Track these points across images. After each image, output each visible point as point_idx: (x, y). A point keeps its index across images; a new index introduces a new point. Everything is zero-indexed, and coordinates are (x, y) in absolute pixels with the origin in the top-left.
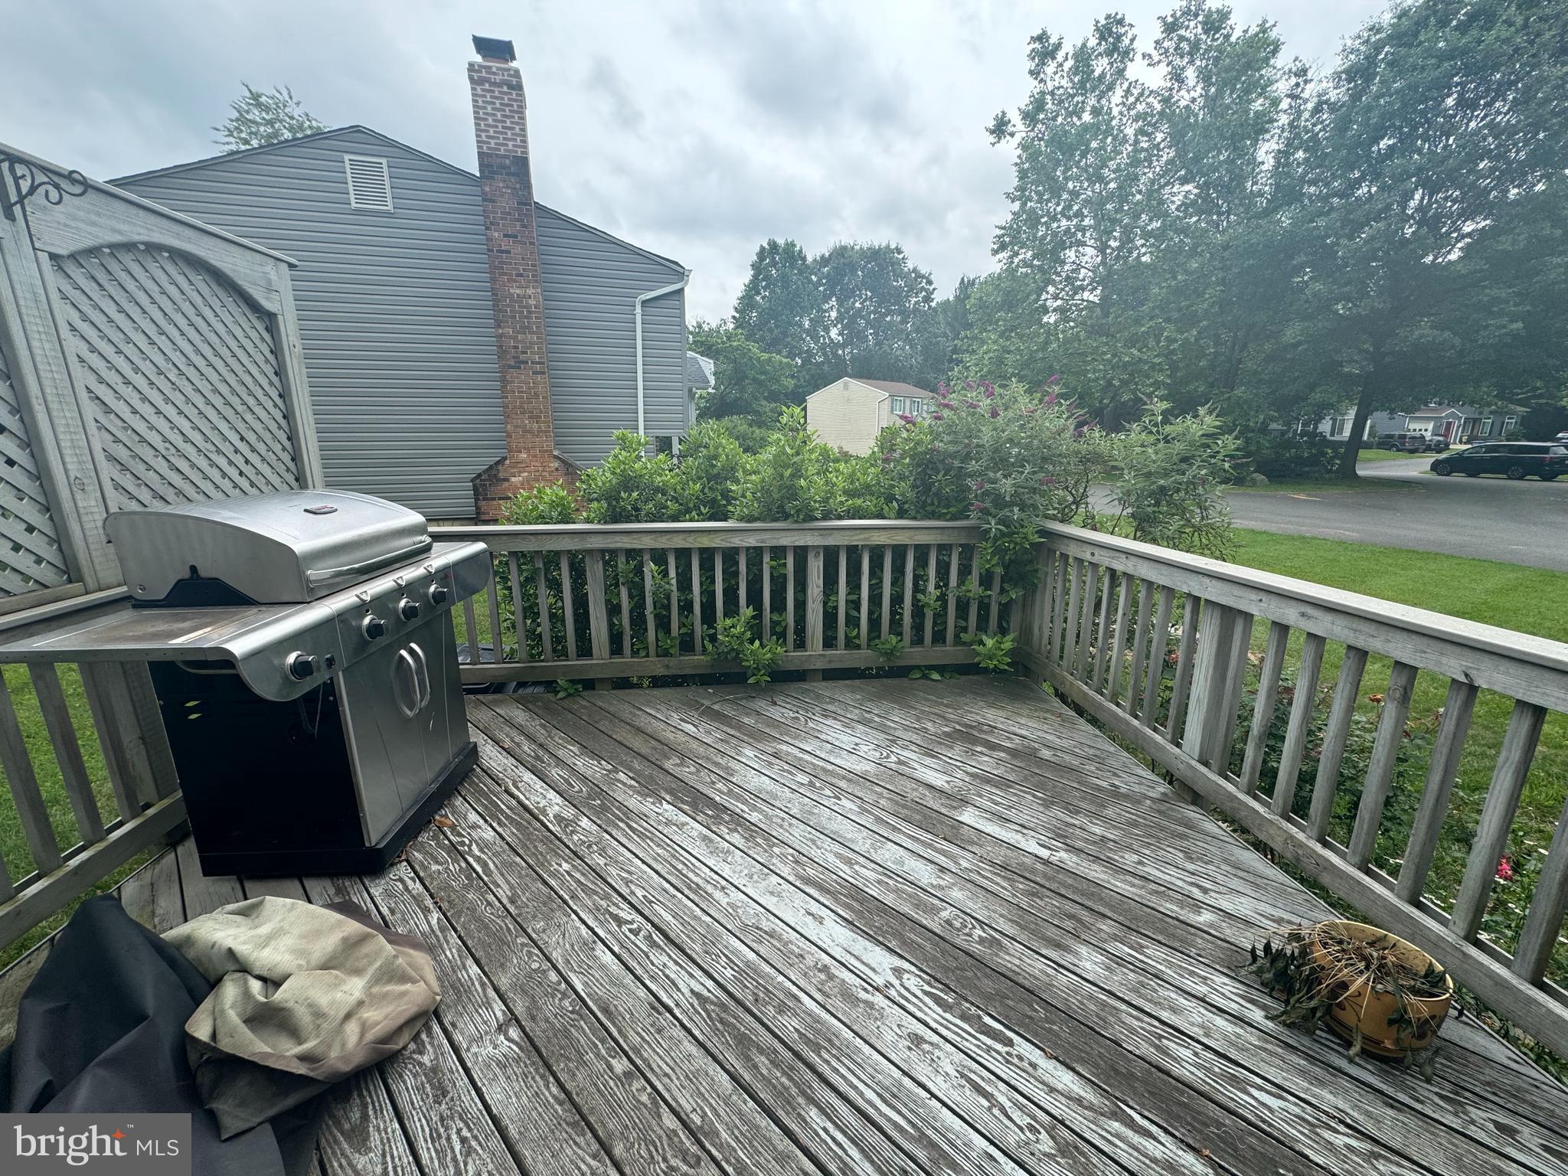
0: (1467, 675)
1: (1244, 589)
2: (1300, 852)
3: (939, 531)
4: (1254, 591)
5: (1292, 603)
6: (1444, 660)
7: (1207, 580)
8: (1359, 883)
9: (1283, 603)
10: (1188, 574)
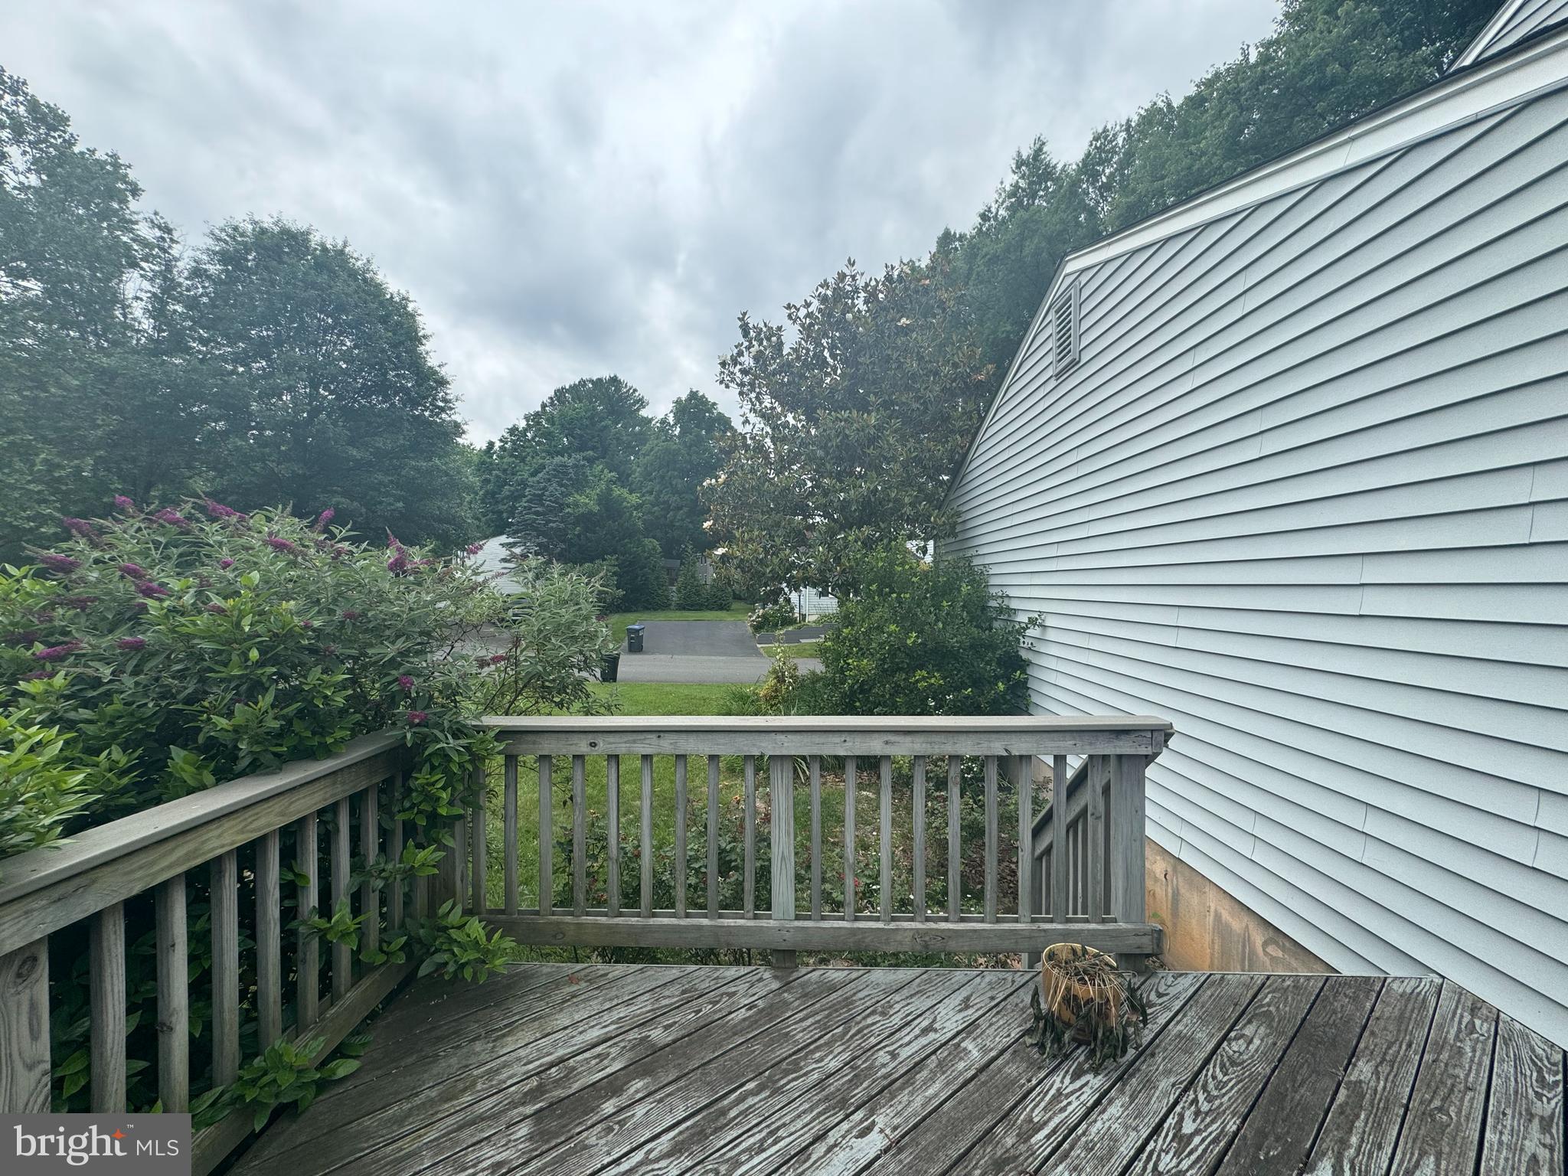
0: (1006, 750)
1: (825, 736)
2: (927, 939)
3: (328, 781)
4: (837, 735)
5: (876, 735)
6: (992, 745)
7: (782, 737)
8: (975, 931)
9: (868, 737)
10: (756, 736)
